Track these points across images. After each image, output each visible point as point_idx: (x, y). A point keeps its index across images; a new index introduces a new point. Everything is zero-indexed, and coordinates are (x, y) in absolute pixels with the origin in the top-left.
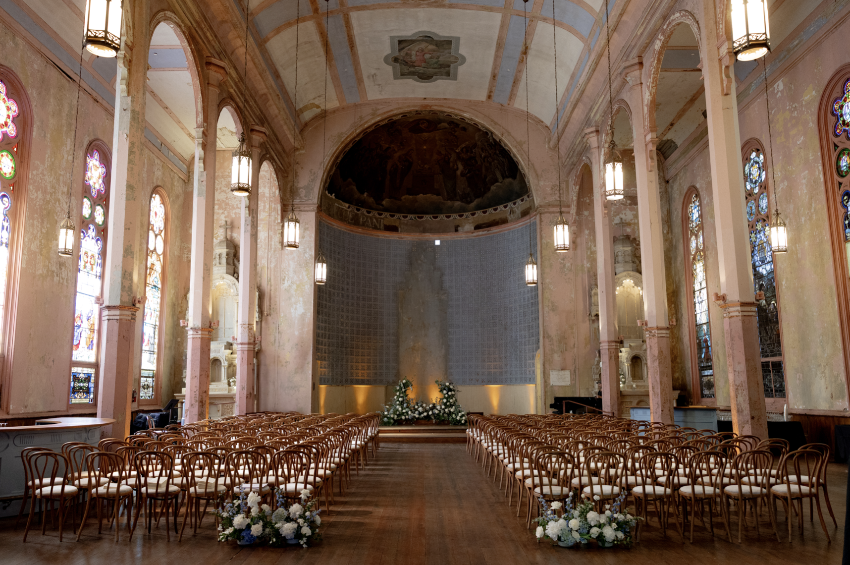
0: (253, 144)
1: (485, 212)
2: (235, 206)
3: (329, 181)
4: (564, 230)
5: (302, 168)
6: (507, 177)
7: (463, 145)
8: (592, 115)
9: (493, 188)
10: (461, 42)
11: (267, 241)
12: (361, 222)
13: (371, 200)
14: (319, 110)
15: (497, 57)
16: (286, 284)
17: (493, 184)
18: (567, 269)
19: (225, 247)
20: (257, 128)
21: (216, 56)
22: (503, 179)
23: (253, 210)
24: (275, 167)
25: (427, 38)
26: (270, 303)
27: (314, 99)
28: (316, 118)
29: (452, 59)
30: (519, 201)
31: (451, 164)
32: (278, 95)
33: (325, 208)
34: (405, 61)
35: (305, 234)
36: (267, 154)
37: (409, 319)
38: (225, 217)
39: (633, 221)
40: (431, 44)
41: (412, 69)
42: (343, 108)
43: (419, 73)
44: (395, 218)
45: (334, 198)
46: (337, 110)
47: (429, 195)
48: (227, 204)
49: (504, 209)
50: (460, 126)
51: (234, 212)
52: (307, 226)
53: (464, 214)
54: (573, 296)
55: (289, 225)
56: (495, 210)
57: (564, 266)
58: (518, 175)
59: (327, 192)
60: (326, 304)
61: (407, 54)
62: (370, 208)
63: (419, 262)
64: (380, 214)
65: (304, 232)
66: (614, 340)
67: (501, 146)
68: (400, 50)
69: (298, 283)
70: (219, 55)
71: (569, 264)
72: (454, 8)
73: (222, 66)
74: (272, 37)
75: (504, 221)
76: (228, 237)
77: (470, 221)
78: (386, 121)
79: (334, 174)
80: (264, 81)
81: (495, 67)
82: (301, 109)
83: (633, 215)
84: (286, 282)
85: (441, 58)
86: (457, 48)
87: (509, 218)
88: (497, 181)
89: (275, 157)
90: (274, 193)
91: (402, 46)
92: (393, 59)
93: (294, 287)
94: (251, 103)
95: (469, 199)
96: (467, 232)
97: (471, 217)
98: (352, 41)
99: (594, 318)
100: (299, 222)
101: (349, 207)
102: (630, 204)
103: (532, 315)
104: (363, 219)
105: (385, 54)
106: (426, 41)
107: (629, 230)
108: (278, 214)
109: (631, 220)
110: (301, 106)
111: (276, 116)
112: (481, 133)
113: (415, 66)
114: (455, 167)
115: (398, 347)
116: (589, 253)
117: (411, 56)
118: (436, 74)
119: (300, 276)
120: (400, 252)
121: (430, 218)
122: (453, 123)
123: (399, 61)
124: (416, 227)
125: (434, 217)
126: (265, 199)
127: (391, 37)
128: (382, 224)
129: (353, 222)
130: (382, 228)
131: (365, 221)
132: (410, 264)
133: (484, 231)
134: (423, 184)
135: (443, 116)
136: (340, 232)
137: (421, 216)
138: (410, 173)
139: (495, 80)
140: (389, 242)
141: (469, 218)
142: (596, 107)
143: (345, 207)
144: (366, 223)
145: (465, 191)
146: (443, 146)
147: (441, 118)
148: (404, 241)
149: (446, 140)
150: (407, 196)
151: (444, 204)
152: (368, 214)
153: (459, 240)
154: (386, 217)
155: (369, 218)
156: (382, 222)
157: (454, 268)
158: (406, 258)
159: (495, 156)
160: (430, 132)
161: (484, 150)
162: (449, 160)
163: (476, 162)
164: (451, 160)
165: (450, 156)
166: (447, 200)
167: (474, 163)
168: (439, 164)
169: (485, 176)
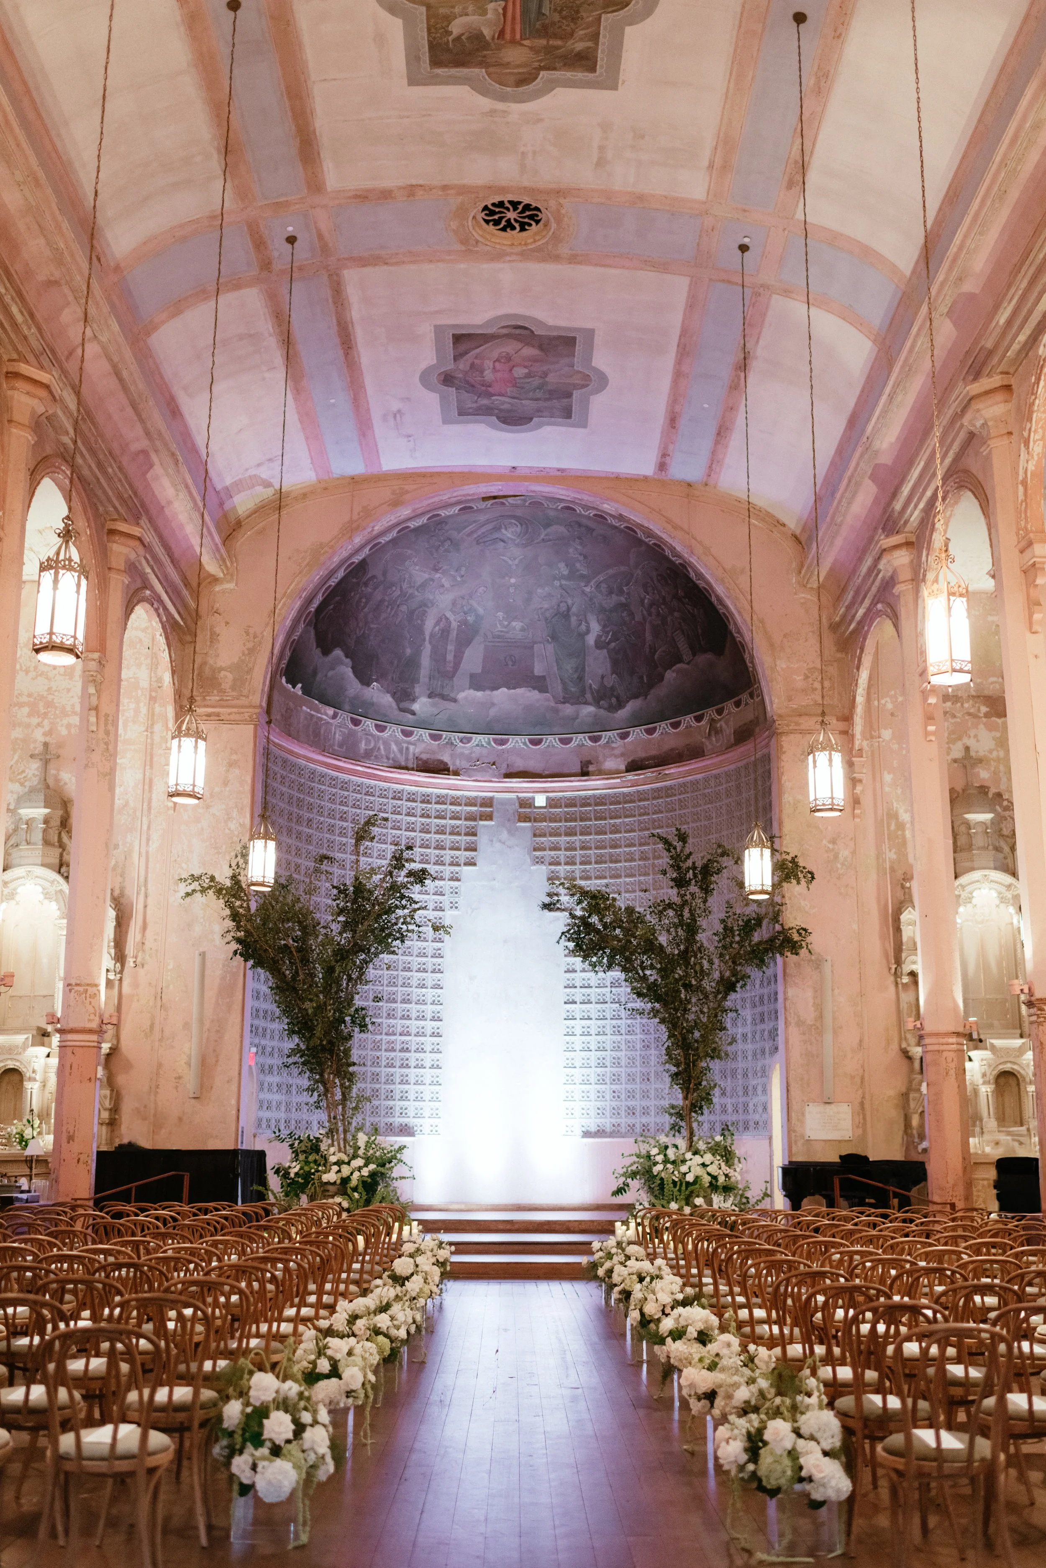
0: (114, 565)
1: (650, 732)
2: (68, 708)
3: (288, 654)
4: (831, 765)
5: (227, 623)
6: (704, 651)
7: (601, 577)
8: (898, 506)
9: (670, 675)
10: (598, 340)
11: (139, 792)
12: (362, 751)
13: (387, 700)
14: (269, 493)
15: (678, 375)
17: (670, 666)
18: (843, 864)
19: (42, 804)
20: (122, 527)
21: (31, 358)
22: (694, 655)
23: (107, 715)
24: (164, 619)
25: (518, 331)
26: (143, 936)
27: (259, 465)
28: (260, 510)
29: (576, 380)
30: (729, 706)
31: (573, 619)
32: (173, 454)
33: (279, 717)
34: (467, 382)
36: (146, 588)
38: (45, 734)
39: (995, 754)
40: (528, 344)
41: (484, 402)
42: (326, 489)
43: (501, 410)
44: (443, 742)
45: (300, 693)
46: (312, 492)
47: (520, 691)
48: (49, 704)
49: (694, 724)
50: (595, 534)
51: (65, 722)
52: (234, 757)
53: (603, 734)
54: (855, 927)
55: (180, 746)
56: (675, 725)
57: (836, 856)
58: (727, 646)
59: (284, 680)
61: (472, 366)
62: (383, 720)
63: (498, 845)
64: (407, 734)
66: (953, 1030)
67: (689, 580)
68: (456, 359)
70: (37, 357)
72: (580, 263)
73: (44, 381)
74: (163, 322)
75: (697, 753)
76: (51, 782)
77: (616, 752)
78: (424, 520)
79: (300, 637)
80: (142, 420)
81: (676, 397)
82: (227, 488)
83: (994, 739)
85: (550, 376)
86: (588, 358)
87: (708, 746)
88: (680, 660)
89: (165, 597)
90: (160, 680)
91: (462, 348)
92: (442, 378)
94: (110, 470)
95: (614, 700)
96: (609, 776)
97: (620, 742)
98: (348, 336)
99: (906, 979)
100: (205, 740)
101: (335, 716)
102: (986, 715)
104: (368, 742)
105: (423, 366)
106: (517, 338)
107: (984, 775)
108: (167, 730)
109: (991, 751)
110: (228, 481)
111: (169, 503)
112: (643, 548)
113: (491, 395)
114: (583, 627)
116: (893, 827)
117: (482, 372)
118: (539, 412)
120: (453, 822)
121: (525, 744)
122: (580, 525)
123: (456, 382)
124: (494, 764)
125: (533, 742)
126: (140, 692)
127: (436, 327)
128: (411, 756)
129: (344, 749)
130: (410, 765)
131: (372, 750)
132: (475, 850)
133: (649, 774)
134: (507, 665)
135: (556, 509)
136: (313, 772)
137: (502, 740)
138: (478, 639)
139: (674, 428)
140: (426, 800)
141: (614, 745)
142: (906, 490)
143: (326, 715)
144: (375, 753)
145: (606, 683)
146: (555, 578)
147: (552, 513)
148: (462, 796)
149: (562, 565)
150: (472, 692)
151: (557, 711)
152: (380, 731)
153: (591, 796)
154: (420, 739)
155: (381, 742)
156: (411, 751)
157: (578, 861)
158: (465, 835)
159: (675, 603)
160: (525, 546)
161: (650, 589)
162: (569, 609)
163: (631, 614)
164: (574, 609)
165: (570, 602)
166: (564, 703)
167: (627, 619)
168: (546, 619)
169: (650, 648)
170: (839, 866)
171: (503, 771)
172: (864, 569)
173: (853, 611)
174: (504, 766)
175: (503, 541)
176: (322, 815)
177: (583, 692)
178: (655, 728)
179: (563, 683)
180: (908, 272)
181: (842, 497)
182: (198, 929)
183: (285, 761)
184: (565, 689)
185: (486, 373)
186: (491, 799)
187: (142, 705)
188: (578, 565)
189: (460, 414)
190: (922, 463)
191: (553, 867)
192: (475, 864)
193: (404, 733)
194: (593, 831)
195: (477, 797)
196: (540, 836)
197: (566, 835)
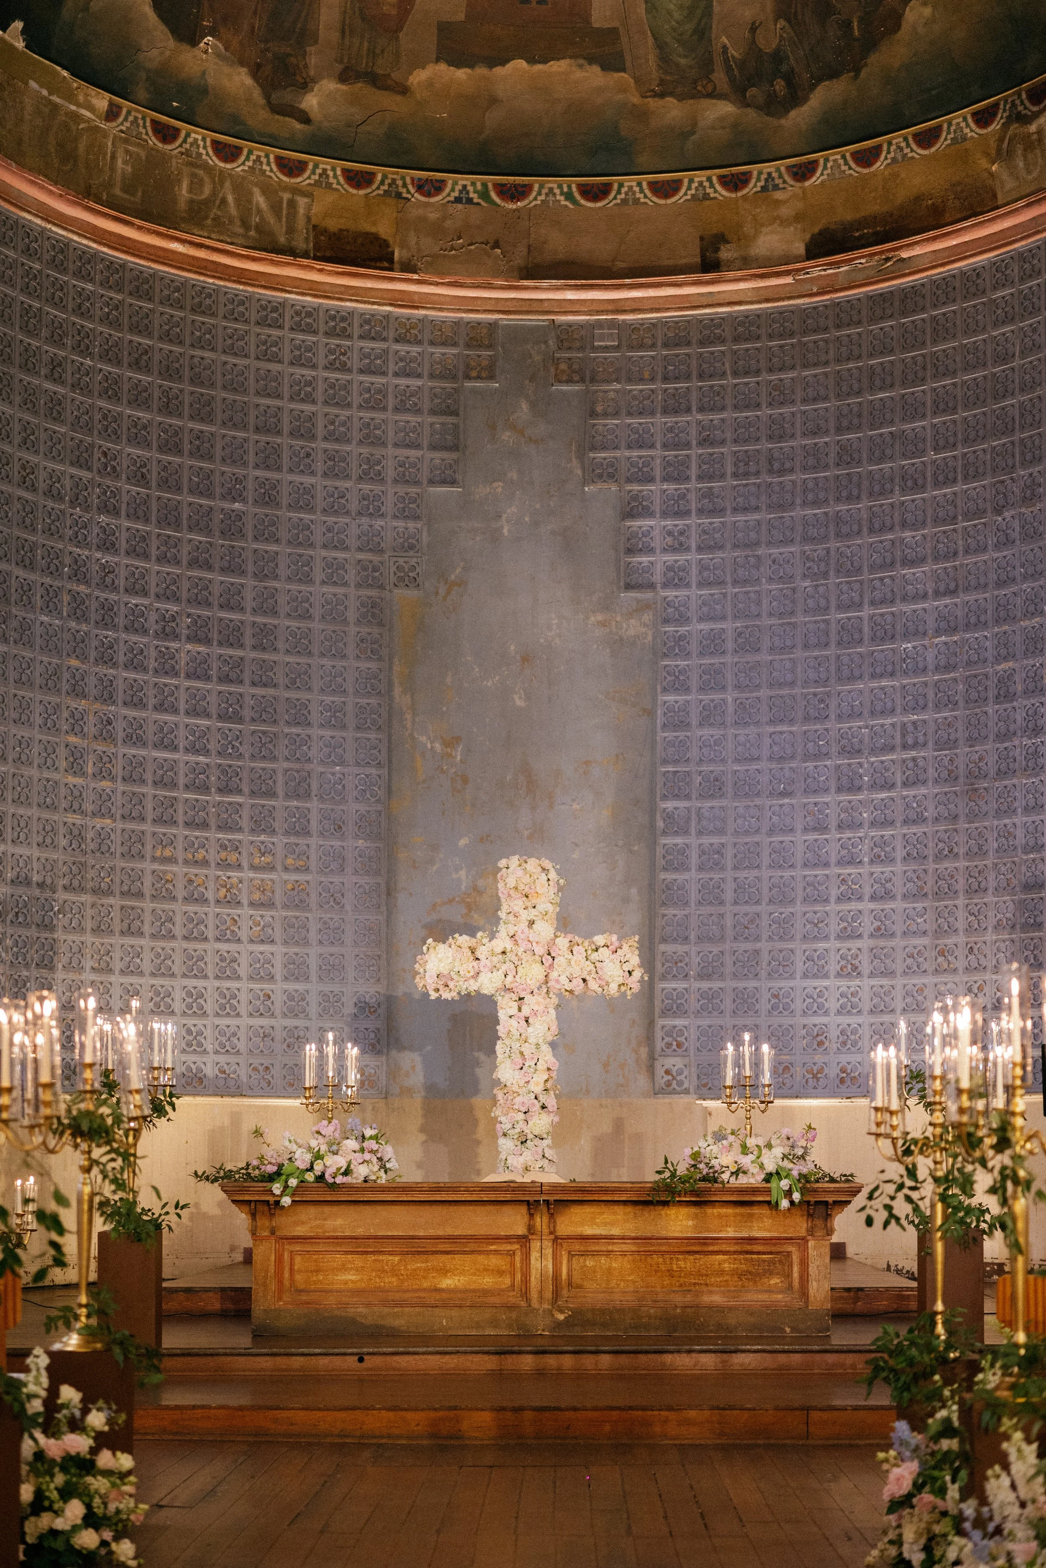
1: (866, 159)
12: (182, 205)
37: (450, 743)
44: (374, 190)
45: (20, 45)
49: (972, 130)
53: (754, 168)
56: (926, 139)
63: (506, 436)
64: (291, 169)
75: (978, 200)
77: (787, 210)
87: (1007, 184)
95: (780, 85)
96: (768, 266)
97: (793, 187)
101: (112, 114)
104: (196, 184)
115: (390, 892)
120: (403, 382)
121: (569, 196)
124: (496, 245)
125: (589, 193)
128: (301, 222)
129: (139, 199)
130: (300, 244)
131: (207, 202)
132: (455, 448)
133: (863, 258)
136: (65, 246)
137: (516, 186)
140: (339, 325)
141: (778, 195)
143: (91, 108)
144: (216, 212)
145: (761, 42)
148: (423, 320)
152: (226, 160)
153: (723, 319)
154: (323, 182)
155: (228, 184)
156: (301, 211)
157: (694, 472)
158: (433, 412)
166: (662, 95)
171: (519, 259)
174: (522, 250)
176: (86, 352)
177: (706, 66)
178: (878, 149)
179: (660, 45)
184: (664, 59)
186: (493, 326)
191: (636, 487)
192: (453, 483)
193: (284, 165)
194: (729, 402)
195: (457, 323)
196: (605, 415)
197: (665, 412)
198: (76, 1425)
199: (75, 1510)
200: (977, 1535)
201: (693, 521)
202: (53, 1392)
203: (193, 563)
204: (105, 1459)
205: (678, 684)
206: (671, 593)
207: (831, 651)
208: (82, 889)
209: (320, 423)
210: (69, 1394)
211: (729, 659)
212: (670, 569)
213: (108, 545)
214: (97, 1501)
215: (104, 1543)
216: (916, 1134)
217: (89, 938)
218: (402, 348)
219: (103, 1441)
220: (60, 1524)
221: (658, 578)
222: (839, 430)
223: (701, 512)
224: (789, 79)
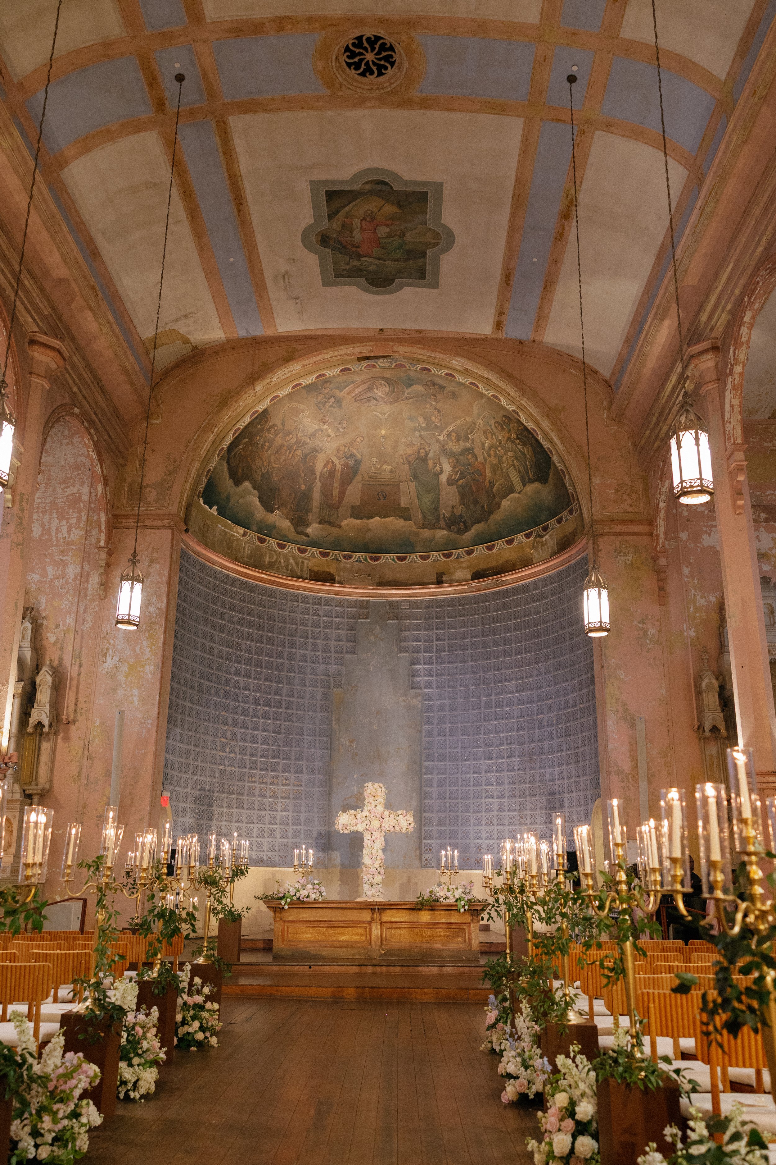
0: (35, 370)
1: (490, 548)
3: (204, 481)
5: (153, 451)
6: (532, 481)
7: (451, 428)
8: (704, 317)
9: (505, 503)
10: (446, 195)
12: (266, 563)
13: (286, 524)
14: (187, 347)
15: (513, 229)
16: (110, 663)
17: (505, 496)
18: (651, 640)
20: (42, 338)
22: (524, 485)
23: (22, 495)
24: (95, 438)
25: (379, 187)
26: (76, 699)
27: (176, 320)
28: (181, 363)
29: (429, 239)
30: (553, 523)
31: (430, 463)
32: (93, 288)
33: (197, 529)
34: (341, 243)
35: (152, 570)
37: (352, 741)
40: (388, 200)
41: (355, 263)
42: (232, 344)
43: (369, 272)
44: (330, 558)
45: (216, 514)
46: (222, 349)
47: (389, 519)
49: (524, 540)
50: (446, 391)
52: (155, 555)
53: (454, 551)
54: (664, 692)
56: (510, 542)
57: (645, 633)
58: (551, 474)
59: (201, 501)
60: (191, 709)
61: (344, 225)
62: (284, 539)
63: (372, 637)
64: (302, 551)
65: (149, 566)
68: (331, 217)
69: (132, 661)
71: (654, 631)
72: (428, 107)
74: (74, 159)
75: (527, 563)
77: (464, 565)
78: (313, 378)
79: (215, 468)
81: (509, 254)
82: (150, 337)
84: (109, 659)
85: (408, 235)
86: (438, 216)
87: (536, 557)
88: (512, 490)
90: (98, 493)
91: (334, 206)
92: (319, 239)
93: (125, 668)
95: (462, 525)
96: (459, 582)
97: (466, 557)
98: (239, 190)
99: (708, 735)
101: (245, 534)
103: (582, 732)
104: (271, 556)
105: (304, 225)
106: (378, 194)
108: (100, 530)
110: (151, 332)
113: (359, 256)
114: (438, 468)
115: (330, 794)
116: (692, 610)
117: (351, 231)
118: (400, 273)
119: (137, 649)
120: (338, 619)
121: (393, 560)
122: (434, 384)
123: (331, 242)
124: (369, 575)
125: (400, 559)
126: (82, 504)
127: (312, 183)
128: (305, 568)
129: (252, 561)
130: (305, 575)
131: (275, 562)
132: (355, 641)
133: (489, 581)
134: (379, 499)
135: (416, 370)
136: (227, 576)
137: (376, 557)
138: (358, 478)
139: (508, 285)
140: (317, 601)
141: (462, 560)
142: (713, 298)
143: (238, 533)
144: (277, 565)
146: (416, 430)
147: (412, 374)
148: (345, 600)
149: (421, 419)
150: (353, 520)
151: (418, 534)
152: (281, 548)
153: (444, 599)
154: (313, 556)
155: (281, 557)
156: (305, 565)
157: (435, 650)
158: (348, 630)
159: (509, 445)
160: (392, 403)
161: (489, 435)
162: (427, 454)
163: (475, 457)
164: (431, 454)
165: (427, 449)
166: (424, 528)
167: (472, 460)
168: (409, 463)
169: (490, 483)
170: (648, 641)
171: (377, 579)
172: (669, 388)
173: (657, 431)
174: (377, 578)
175: (376, 400)
176: (233, 610)
177: (438, 520)
178: (494, 545)
179: (423, 512)
180: (723, 78)
181: (650, 326)
182: (121, 693)
183: (203, 566)
184: (424, 517)
185: (355, 233)
186: (368, 602)
187: (83, 514)
188: (433, 418)
189: (337, 276)
190: (732, 265)
191: (415, 655)
192: (354, 653)
193: (300, 550)
194: (446, 626)
195: (356, 600)
196: (405, 630)
197: (425, 630)
198: (199, 992)
199: (196, 1024)
200: (511, 1040)
201: (434, 666)
202: (192, 979)
203: (266, 680)
204: (208, 1005)
205: (429, 722)
206: (427, 691)
207: (482, 710)
208: (223, 792)
209: (310, 633)
210: (197, 980)
211: (447, 713)
212: (426, 682)
213: (237, 673)
214: (204, 1022)
215: (206, 1038)
216: (499, 887)
217: (225, 810)
218: (338, 609)
219: (208, 998)
220: (191, 1030)
221: (423, 685)
222: (483, 636)
223: (437, 663)
224: (465, 523)
